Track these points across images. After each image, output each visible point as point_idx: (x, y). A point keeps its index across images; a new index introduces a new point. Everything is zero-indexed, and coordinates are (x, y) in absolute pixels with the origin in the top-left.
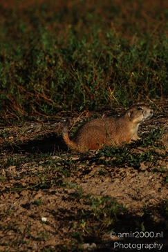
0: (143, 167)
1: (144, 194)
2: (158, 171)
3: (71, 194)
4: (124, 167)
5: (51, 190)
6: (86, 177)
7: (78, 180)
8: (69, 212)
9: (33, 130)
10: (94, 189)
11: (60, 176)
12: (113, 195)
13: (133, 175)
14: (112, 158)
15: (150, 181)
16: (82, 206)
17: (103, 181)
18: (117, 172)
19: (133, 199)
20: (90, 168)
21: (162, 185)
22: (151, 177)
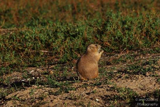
0: (147, 74)
1: (147, 87)
2: (155, 76)
3: (111, 88)
4: (138, 74)
5: (101, 86)
6: (119, 79)
7: (115, 81)
8: (109, 96)
10: (122, 85)
11: (107, 80)
12: (131, 88)
13: (142, 78)
14: (133, 70)
15: (150, 81)
16: (116, 93)
17: (127, 81)
18: (135, 77)
19: (142, 89)
20: (122, 76)
21: (156, 83)
22: (151, 79)
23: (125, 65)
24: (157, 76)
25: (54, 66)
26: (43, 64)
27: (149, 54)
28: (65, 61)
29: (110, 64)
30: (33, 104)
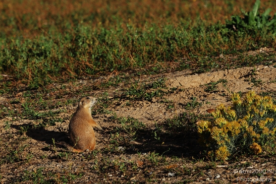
0: (154, 100)
1: (155, 116)
2: (164, 102)
3: (110, 118)
4: (142, 100)
5: (96, 116)
6: (118, 107)
7: (113, 109)
8: (108, 129)
9: (81, 84)
10: (123, 114)
11: (102, 108)
12: (135, 118)
13: (148, 105)
14: (134, 95)
15: (159, 108)
16: (116, 125)
17: (129, 109)
18: (138, 103)
19: (148, 119)
20: (120, 103)
21: (167, 110)
22: (159, 106)
23: (118, 89)
24: (167, 102)
25: (21, 93)
26: (7, 91)
27: (146, 76)
28: (36, 86)
29: (98, 89)
30: (10, 140)
